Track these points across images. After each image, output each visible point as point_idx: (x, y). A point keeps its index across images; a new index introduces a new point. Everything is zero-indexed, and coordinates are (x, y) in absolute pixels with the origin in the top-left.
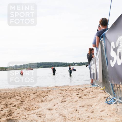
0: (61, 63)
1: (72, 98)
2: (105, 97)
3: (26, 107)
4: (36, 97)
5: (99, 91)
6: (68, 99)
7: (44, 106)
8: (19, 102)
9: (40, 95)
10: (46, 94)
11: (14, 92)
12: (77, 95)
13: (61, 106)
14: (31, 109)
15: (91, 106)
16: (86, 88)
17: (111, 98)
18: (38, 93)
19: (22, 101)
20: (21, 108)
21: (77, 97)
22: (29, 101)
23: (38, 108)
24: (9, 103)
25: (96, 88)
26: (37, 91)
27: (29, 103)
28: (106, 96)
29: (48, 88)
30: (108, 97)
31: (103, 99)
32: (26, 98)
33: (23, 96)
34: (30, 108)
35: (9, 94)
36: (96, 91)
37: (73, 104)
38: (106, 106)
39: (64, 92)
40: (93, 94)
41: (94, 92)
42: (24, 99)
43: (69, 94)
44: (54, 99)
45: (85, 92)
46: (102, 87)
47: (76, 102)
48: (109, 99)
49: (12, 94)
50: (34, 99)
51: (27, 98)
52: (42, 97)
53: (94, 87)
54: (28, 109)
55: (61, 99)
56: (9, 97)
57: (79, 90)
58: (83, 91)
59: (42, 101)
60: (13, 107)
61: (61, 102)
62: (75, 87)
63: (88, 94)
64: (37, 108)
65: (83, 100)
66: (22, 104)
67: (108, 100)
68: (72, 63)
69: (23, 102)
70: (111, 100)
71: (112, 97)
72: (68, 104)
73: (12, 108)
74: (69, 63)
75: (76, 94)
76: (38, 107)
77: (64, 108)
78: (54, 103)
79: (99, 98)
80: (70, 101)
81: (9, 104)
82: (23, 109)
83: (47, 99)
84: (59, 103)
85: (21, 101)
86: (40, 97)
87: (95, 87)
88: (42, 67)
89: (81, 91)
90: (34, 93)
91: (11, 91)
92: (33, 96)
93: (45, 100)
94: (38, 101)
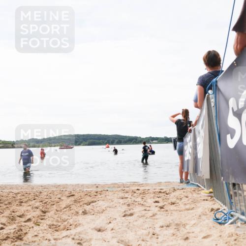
0: (126, 137)
1: (145, 208)
2: (212, 210)
3: (52, 223)
4: (71, 203)
5: (201, 197)
6: (137, 210)
7: (88, 223)
8: (38, 213)
9: (80, 199)
10: (93, 199)
11: (28, 192)
12: (156, 202)
13: (123, 223)
14: (62, 227)
15: (184, 225)
16: (175, 190)
17: (224, 211)
18: (77, 196)
19: (43, 210)
20: (41, 225)
21: (156, 206)
22: (57, 211)
23: (76, 226)
24: (18, 214)
25: (194, 191)
26: (74, 191)
27: (57, 216)
28: (214, 208)
29: (97, 187)
30: (219, 209)
31: (208, 212)
32: (52, 205)
33: (47, 200)
34: (59, 226)
35: (19, 197)
36: (195, 195)
37: (147, 220)
38: (214, 227)
39: (130, 196)
40: (188, 202)
41: (190, 197)
42: (48, 207)
43: (139, 199)
44: (108, 209)
45: (172, 197)
46: (207, 189)
47: (153, 218)
48: (220, 213)
49: (23, 196)
50: (69, 207)
51: (54, 204)
52: (86, 204)
53: (189, 188)
54: (55, 228)
55: (124, 211)
56: (18, 201)
57: (160, 192)
58: (168, 195)
59: (85, 213)
60: (25, 222)
61: (123, 215)
62: (153, 187)
63: (178, 201)
64: (74, 226)
65: (167, 212)
66: (43, 217)
67: (218, 216)
68: (147, 138)
69: (47, 213)
70: (225, 216)
71: (227, 210)
72: (136, 221)
73: (23, 224)
74: (142, 137)
75: (154, 200)
76: (75, 223)
77: (128, 228)
78: (109, 218)
79: (199, 211)
80: (140, 215)
81: (18, 216)
82: (46, 228)
83: (94, 208)
84: (119, 218)
85: (43, 212)
86: (81, 203)
87: (193, 187)
88: (87, 143)
89: (165, 194)
90: (70, 196)
91: (22, 190)
92: (66, 201)
93: (91, 211)
94: (77, 213)
